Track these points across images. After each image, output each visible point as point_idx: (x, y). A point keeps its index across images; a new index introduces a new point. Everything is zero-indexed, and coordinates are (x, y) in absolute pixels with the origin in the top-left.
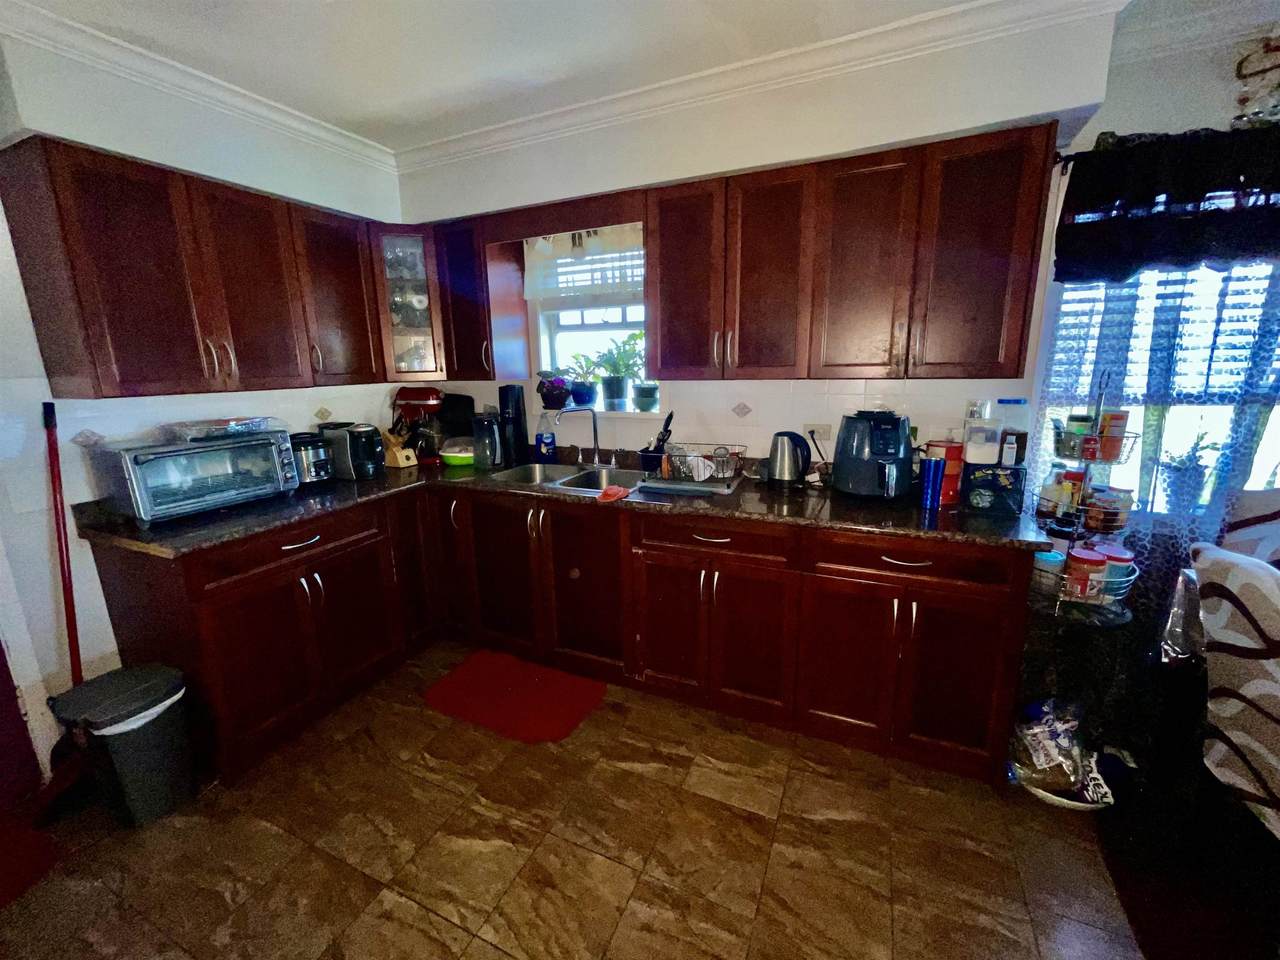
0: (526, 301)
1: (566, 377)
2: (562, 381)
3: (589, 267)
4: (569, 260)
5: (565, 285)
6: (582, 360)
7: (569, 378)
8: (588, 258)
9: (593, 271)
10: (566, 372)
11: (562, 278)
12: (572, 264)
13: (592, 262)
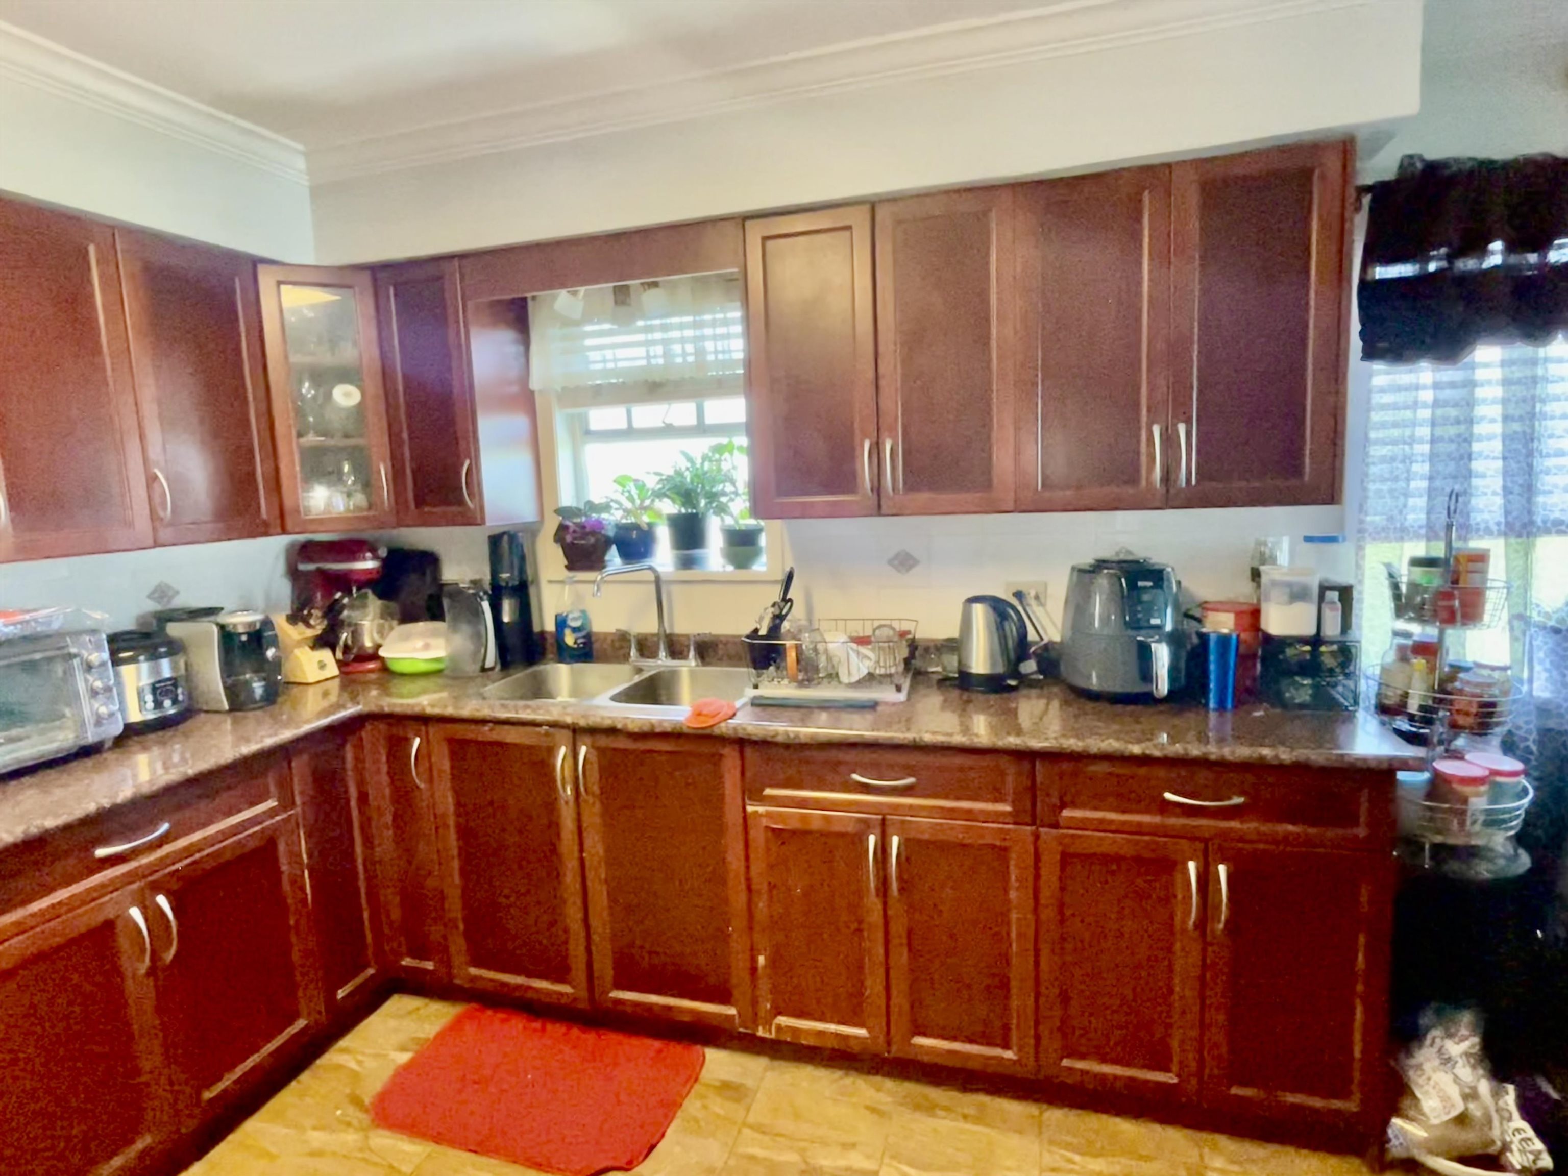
0: (532, 393)
1: (604, 516)
2: (599, 523)
3: (641, 337)
4: (607, 326)
5: (599, 366)
6: (631, 486)
7: (612, 518)
8: (640, 323)
9: (648, 343)
10: (606, 508)
11: (593, 355)
12: (610, 333)
13: (648, 329)
